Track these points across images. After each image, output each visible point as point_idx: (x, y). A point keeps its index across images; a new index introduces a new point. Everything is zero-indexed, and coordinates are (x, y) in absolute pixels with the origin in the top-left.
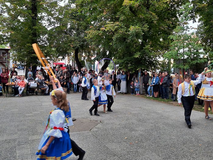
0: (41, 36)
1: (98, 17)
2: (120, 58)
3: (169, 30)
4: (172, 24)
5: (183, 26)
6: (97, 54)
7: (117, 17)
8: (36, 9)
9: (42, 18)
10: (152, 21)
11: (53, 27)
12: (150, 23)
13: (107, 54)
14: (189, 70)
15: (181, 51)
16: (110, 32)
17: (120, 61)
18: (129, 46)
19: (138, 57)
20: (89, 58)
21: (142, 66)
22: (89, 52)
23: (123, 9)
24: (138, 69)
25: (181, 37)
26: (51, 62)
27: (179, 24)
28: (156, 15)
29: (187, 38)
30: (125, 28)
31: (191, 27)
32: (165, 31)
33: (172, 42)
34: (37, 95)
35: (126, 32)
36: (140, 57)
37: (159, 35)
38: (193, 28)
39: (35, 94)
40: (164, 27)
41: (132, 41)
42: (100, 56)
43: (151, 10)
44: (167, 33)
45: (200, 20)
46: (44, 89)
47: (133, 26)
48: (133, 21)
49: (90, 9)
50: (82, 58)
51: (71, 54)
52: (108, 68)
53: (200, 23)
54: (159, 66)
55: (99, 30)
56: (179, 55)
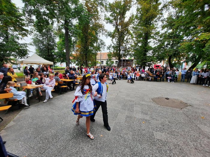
8: (147, 38)
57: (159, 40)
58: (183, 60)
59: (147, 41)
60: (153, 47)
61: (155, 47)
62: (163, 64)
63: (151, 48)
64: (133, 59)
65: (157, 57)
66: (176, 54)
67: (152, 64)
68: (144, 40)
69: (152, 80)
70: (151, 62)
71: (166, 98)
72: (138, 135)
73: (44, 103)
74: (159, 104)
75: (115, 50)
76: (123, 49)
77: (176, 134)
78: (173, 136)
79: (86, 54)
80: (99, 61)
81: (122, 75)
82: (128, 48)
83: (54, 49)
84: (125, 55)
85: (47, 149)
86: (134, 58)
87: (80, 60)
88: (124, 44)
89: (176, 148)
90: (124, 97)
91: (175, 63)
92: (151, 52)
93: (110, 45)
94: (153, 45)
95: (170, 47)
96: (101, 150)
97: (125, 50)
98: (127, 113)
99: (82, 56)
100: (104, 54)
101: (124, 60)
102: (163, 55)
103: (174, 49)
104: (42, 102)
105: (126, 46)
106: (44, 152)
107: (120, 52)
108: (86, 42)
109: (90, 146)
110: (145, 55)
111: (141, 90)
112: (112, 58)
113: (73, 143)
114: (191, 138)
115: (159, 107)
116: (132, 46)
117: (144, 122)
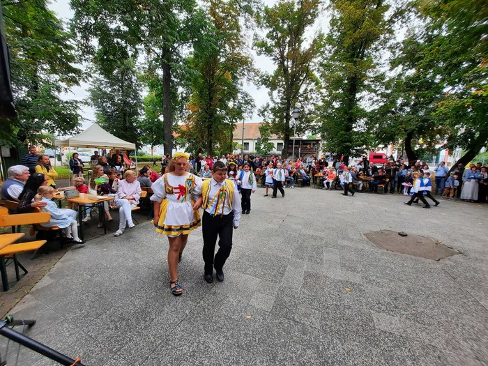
57: (383, 95)
58: (441, 142)
59: (355, 95)
60: (368, 110)
61: (373, 111)
62: (390, 152)
63: (363, 114)
64: (320, 138)
65: (377, 136)
66: (426, 129)
67: (366, 150)
68: (347, 93)
69: (364, 190)
70: (362, 145)
71: (399, 234)
72: (334, 319)
73: (116, 236)
74: (382, 248)
75: (277, 117)
76: (296, 115)
77: (426, 320)
78: (419, 326)
79: (209, 127)
80: (240, 143)
81: (292, 175)
82: (307, 112)
83: (137, 114)
84: (301, 130)
85: (127, 343)
86: (322, 136)
87: (194, 139)
88: (299, 104)
89: (427, 353)
90: (300, 227)
91: (421, 151)
92: (362, 122)
93: (265, 105)
94: (368, 105)
95: (409, 110)
96: (248, 350)
97: (302, 117)
98: (306, 266)
99: (201, 131)
100: (251, 126)
101: (298, 142)
102: (393, 129)
103: (418, 116)
104: (111, 235)
105: (302, 107)
106: (119, 350)
107: (288, 122)
108: (211, 99)
109: (222, 340)
110: (349, 128)
111: (339, 212)
112: (269, 136)
113: (183, 331)
114: (464, 332)
115: (383, 254)
116: (318, 108)
117: (347, 289)
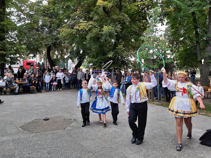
0: (10, 33)
1: (71, 15)
2: (93, 57)
3: (140, 31)
4: (143, 26)
5: (152, 28)
6: (70, 53)
7: (90, 16)
8: (4, 4)
9: (11, 13)
10: (125, 22)
11: (23, 23)
12: (123, 24)
13: (81, 53)
14: (158, 69)
15: (151, 51)
16: (84, 31)
17: (94, 60)
18: (103, 46)
19: (112, 56)
20: (62, 56)
21: (115, 65)
22: (62, 51)
23: (96, 9)
24: (111, 68)
25: (151, 39)
26: (21, 60)
27: (149, 26)
28: (128, 16)
29: (156, 40)
30: (99, 27)
31: (159, 29)
32: (136, 33)
33: (142, 43)
34: (5, 94)
35: (100, 31)
36: (114, 56)
37: (131, 35)
38: (161, 30)
39: (3, 93)
40: (135, 28)
41: (106, 41)
42: (73, 54)
43: (123, 12)
44: (138, 34)
45: (167, 23)
46: (14, 88)
47: (106, 26)
48: (106, 21)
49: (63, 7)
50: (55, 56)
51: (43, 52)
52: (81, 67)
53: (167, 26)
54: (131, 65)
55: (72, 28)
56: (149, 55)
58: (67, 54)
95: (47, 30)
102: (37, 43)
